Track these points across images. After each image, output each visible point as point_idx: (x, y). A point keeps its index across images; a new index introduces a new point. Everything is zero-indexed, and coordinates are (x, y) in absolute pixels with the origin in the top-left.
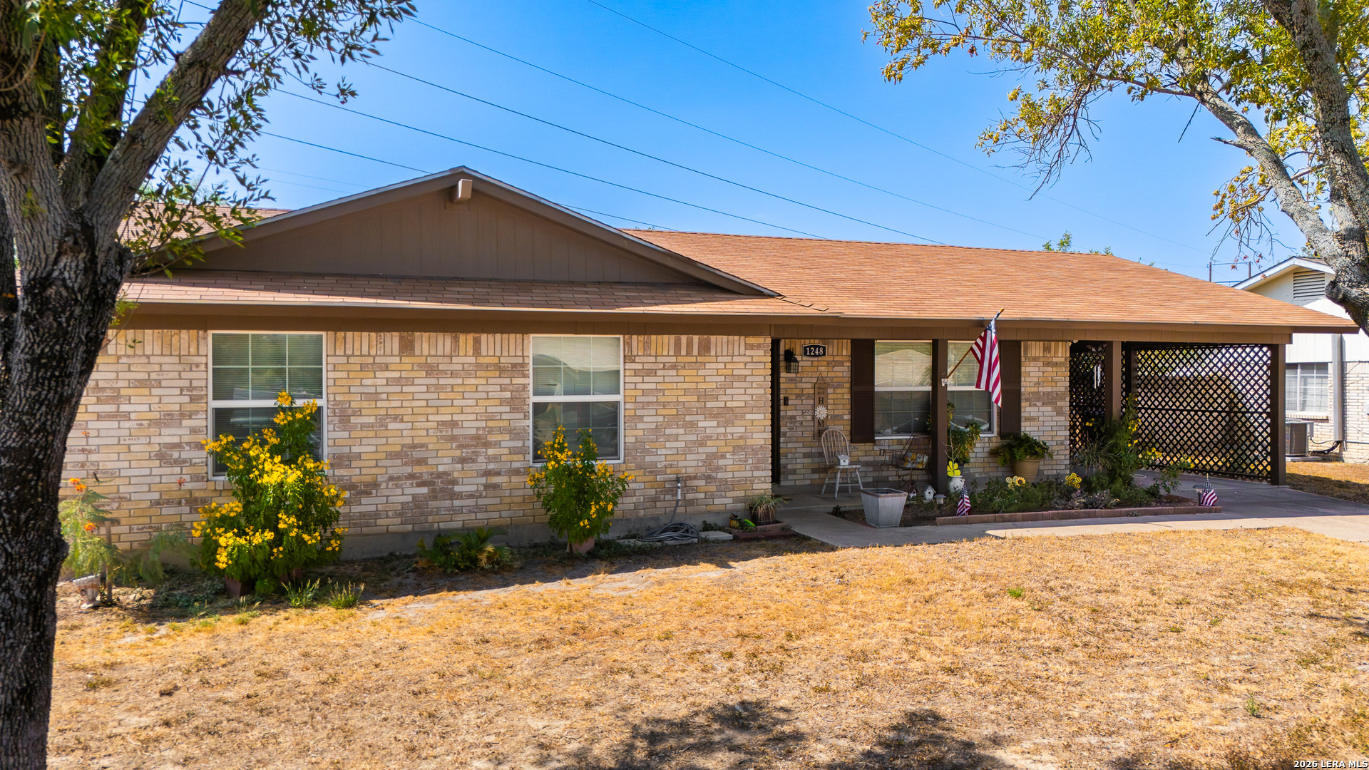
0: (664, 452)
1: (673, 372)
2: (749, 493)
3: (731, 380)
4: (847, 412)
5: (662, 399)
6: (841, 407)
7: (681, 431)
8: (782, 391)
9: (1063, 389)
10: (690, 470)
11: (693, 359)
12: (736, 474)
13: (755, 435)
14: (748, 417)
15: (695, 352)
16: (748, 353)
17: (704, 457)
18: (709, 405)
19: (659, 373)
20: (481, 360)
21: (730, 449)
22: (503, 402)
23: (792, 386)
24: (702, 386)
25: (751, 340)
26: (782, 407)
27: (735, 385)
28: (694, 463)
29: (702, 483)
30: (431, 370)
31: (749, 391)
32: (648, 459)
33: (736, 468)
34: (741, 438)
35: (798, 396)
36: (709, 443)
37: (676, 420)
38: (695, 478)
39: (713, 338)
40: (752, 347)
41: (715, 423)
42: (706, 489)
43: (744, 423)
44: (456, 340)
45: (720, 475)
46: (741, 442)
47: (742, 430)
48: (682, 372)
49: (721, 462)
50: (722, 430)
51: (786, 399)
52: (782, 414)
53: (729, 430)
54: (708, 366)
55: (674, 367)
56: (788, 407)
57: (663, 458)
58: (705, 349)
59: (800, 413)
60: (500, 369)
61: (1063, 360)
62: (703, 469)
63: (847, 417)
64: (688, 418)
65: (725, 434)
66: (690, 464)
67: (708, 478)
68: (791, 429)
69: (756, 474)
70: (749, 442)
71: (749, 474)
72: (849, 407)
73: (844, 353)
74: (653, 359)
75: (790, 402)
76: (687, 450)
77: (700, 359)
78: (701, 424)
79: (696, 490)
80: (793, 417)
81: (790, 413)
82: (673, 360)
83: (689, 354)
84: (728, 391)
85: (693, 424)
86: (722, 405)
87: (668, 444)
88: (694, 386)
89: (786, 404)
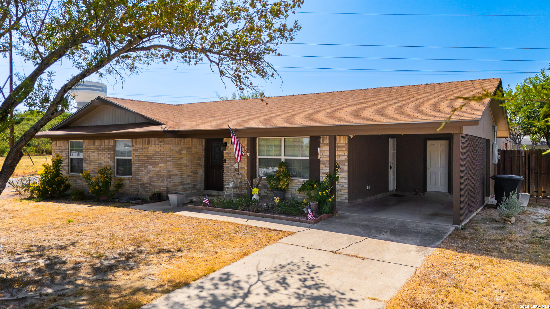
0: (139, 175)
1: (142, 150)
2: (160, 190)
3: (156, 152)
4: (246, 166)
5: (139, 158)
6: (244, 164)
7: (144, 169)
8: (224, 157)
9: (344, 159)
10: (146, 181)
11: (146, 146)
12: (157, 184)
13: (162, 171)
14: (160, 165)
15: (147, 144)
16: (160, 144)
17: (149, 177)
18: (150, 161)
19: (139, 150)
20: (106, 147)
21: (155, 175)
22: (109, 158)
23: (227, 155)
24: (148, 154)
25: (160, 139)
26: (224, 163)
27: (157, 154)
28: (147, 179)
29: (148, 185)
30: (98, 149)
31: (160, 157)
32: (137, 177)
33: (157, 182)
34: (158, 172)
35: (229, 159)
36: (150, 173)
37: (143, 165)
38: (147, 184)
39: (151, 139)
40: (160, 142)
41: (151, 167)
42: (149, 187)
43: (158, 167)
44: (101, 141)
45: (153, 184)
46: (158, 173)
47: (158, 169)
48: (144, 150)
49: (153, 179)
50: (153, 169)
51: (225, 160)
52: (224, 166)
53: (155, 169)
54: (150, 148)
55: (142, 148)
56: (226, 163)
57: (139, 177)
58: (149, 142)
59: (230, 166)
60: (108, 149)
61: (344, 145)
62: (149, 181)
63: (246, 168)
64: (145, 165)
65: (154, 170)
66: (146, 179)
67: (150, 184)
68: (227, 171)
69: (162, 184)
70: (160, 173)
71: (160, 184)
72: (246, 164)
73: (245, 143)
74: (137, 146)
75: (226, 161)
76: (145, 175)
77: (148, 146)
78: (148, 167)
79: (147, 187)
80: (228, 167)
81: (227, 166)
82: (141, 146)
83: (145, 144)
84: (155, 156)
85: (146, 167)
86: (153, 161)
87: (141, 173)
88: (146, 154)
89: (225, 162)
